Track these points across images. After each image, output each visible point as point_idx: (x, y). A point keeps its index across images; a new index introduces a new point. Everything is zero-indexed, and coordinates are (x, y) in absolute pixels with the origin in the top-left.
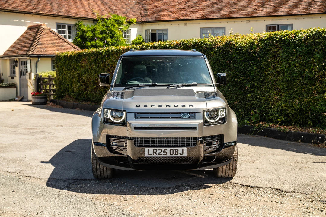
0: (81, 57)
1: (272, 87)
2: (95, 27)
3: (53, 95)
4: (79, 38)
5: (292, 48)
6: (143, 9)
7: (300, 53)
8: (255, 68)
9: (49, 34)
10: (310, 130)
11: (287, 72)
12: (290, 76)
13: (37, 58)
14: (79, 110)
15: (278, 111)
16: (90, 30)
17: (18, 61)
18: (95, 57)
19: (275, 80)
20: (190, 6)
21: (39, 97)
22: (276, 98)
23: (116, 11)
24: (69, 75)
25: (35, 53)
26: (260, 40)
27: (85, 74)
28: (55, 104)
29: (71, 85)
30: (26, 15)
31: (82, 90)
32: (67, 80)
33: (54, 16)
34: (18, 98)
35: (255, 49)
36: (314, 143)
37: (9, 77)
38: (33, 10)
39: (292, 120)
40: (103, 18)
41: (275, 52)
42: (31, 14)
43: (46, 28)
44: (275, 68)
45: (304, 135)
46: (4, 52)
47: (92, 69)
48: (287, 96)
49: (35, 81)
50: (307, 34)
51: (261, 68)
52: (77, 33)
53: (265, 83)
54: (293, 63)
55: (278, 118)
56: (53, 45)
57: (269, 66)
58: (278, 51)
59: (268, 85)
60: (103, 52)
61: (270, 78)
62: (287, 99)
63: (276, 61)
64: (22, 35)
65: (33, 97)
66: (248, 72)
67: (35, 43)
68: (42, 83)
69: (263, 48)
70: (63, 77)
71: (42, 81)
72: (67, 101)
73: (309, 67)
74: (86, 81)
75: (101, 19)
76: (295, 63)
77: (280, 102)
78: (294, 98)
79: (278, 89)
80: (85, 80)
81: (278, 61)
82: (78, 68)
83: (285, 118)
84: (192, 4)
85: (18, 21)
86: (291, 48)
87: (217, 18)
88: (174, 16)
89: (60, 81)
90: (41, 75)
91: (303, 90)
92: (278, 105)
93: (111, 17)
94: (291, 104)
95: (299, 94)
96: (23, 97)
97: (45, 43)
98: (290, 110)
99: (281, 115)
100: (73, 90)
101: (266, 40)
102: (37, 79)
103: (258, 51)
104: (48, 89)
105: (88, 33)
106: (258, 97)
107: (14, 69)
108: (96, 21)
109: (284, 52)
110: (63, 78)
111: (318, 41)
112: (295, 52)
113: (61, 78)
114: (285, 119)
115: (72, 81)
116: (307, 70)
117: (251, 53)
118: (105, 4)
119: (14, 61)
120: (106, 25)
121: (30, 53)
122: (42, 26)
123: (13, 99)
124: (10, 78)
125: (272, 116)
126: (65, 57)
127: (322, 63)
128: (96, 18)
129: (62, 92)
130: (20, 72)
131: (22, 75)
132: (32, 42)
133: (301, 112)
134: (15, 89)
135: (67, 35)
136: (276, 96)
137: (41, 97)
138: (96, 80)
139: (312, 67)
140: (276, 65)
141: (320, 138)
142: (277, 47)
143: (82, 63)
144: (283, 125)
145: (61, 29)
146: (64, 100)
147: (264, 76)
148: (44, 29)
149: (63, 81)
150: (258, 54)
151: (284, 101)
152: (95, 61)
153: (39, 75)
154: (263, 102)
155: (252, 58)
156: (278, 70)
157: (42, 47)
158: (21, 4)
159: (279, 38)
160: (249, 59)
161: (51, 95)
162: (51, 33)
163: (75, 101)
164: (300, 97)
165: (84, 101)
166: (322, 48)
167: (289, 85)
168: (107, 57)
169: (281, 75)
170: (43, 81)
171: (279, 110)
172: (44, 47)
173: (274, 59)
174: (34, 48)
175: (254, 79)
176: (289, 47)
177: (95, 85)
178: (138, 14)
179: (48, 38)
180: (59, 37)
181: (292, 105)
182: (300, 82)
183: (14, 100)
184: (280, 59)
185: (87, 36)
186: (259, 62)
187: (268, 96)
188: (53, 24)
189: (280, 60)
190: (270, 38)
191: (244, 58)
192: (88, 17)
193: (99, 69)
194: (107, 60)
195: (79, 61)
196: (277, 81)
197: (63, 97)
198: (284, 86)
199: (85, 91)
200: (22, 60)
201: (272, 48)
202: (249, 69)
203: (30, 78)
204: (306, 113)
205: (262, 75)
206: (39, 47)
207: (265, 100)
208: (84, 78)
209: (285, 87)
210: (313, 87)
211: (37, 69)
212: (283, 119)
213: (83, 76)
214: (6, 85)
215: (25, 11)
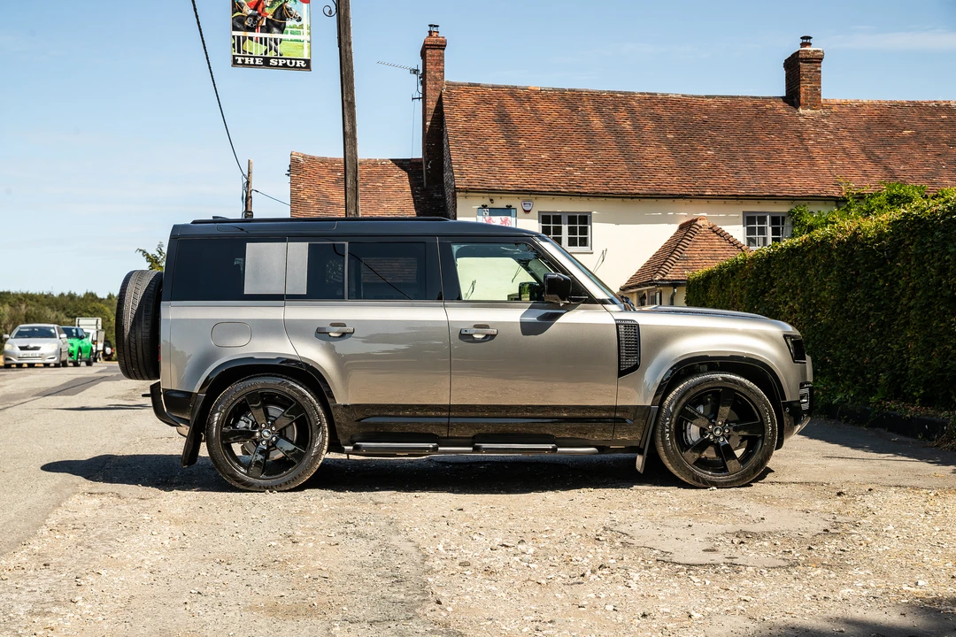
0: (711, 281)
9: (711, 237)
13: (672, 288)
17: (646, 295)
23: (903, 173)
25: (669, 277)
30: (677, 200)
33: (737, 198)
35: (883, 242)
38: (692, 190)
40: (860, 191)
42: (687, 198)
43: (707, 224)
45: (931, 423)
51: (890, 282)
52: (793, 230)
53: (898, 314)
55: (914, 391)
64: (665, 243)
67: (672, 258)
69: (893, 239)
75: (856, 196)
78: (933, 344)
85: (660, 214)
91: (942, 325)
93: (883, 189)
97: (696, 255)
99: (919, 384)
103: (888, 246)
108: (841, 201)
118: (877, 161)
119: (641, 296)
121: (657, 277)
122: (698, 222)
128: (843, 194)
132: (670, 255)
135: (770, 236)
136: (911, 342)
140: (909, 275)
142: (911, 236)
144: (926, 405)
145: (755, 224)
147: (895, 299)
148: (701, 227)
150: (887, 251)
151: (921, 353)
157: (686, 264)
158: (668, 179)
160: (874, 264)
162: (715, 234)
172: (691, 264)
174: (668, 268)
179: (704, 245)
180: (730, 242)
188: (736, 215)
192: (822, 195)
206: (679, 264)
215: (674, 193)
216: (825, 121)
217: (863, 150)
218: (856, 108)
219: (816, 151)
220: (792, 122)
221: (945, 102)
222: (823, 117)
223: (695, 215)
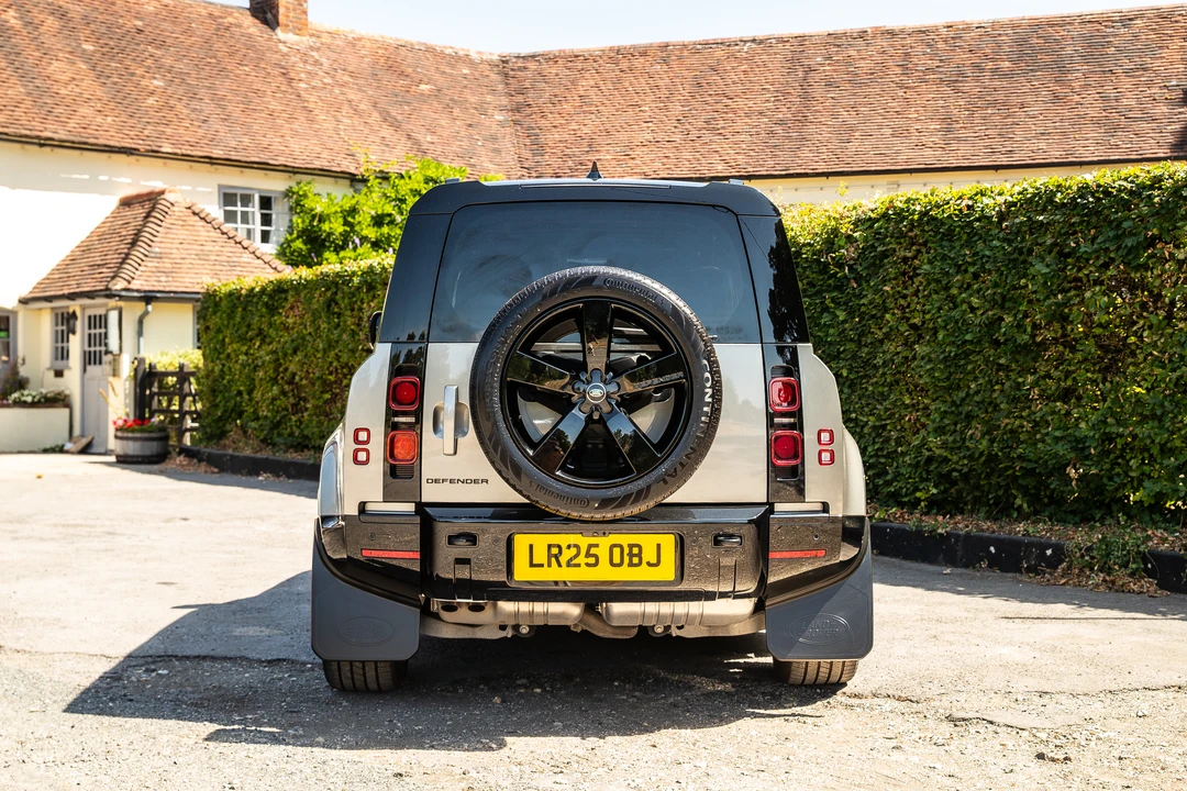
0: (283, 296)
1: (897, 382)
2: (354, 202)
3: (192, 429)
4: (298, 238)
5: (962, 246)
6: (528, 141)
7: (987, 262)
8: (842, 316)
9: (191, 223)
10: (1020, 527)
11: (945, 327)
12: (954, 343)
13: (143, 304)
14: (272, 479)
15: (917, 465)
16: (336, 212)
17: (78, 313)
18: (329, 294)
19: (906, 358)
20: (694, 134)
21: (139, 435)
22: (910, 419)
23: (432, 147)
24: (245, 358)
25: (135, 285)
26: (859, 221)
27: (295, 351)
28: (195, 461)
29: (250, 393)
30: (115, 157)
31: (283, 409)
32: (237, 377)
33: (211, 161)
34: (75, 443)
35: (843, 251)
36: (1029, 570)
37: (48, 369)
38: (141, 142)
39: (964, 495)
40: (384, 168)
41: (905, 260)
42: (132, 154)
43: (181, 200)
44: (907, 315)
45: (998, 543)
46: (34, 284)
47: (320, 337)
48: (945, 412)
49: (133, 382)
50: (1010, 199)
51: (862, 316)
52: (291, 221)
53: (876, 367)
54: (964, 295)
55: (917, 489)
56: (200, 259)
57: (886, 310)
58: (915, 257)
59: (884, 374)
60: (354, 273)
61: (892, 348)
62: (946, 421)
63: (911, 290)
64: (98, 228)
65: (119, 434)
66: (819, 330)
67: (137, 253)
68: (155, 389)
69: (867, 248)
70: (223, 365)
71: (156, 384)
72: (235, 449)
73: (1012, 311)
74: (297, 378)
75: (379, 175)
76: (971, 295)
77: (923, 432)
78: (969, 417)
79: (916, 387)
80: (294, 375)
81: (918, 291)
82: (272, 332)
83: (942, 488)
84: (701, 124)
85: (86, 177)
86: (957, 244)
87: (784, 173)
88: (637, 165)
89: (215, 381)
90: (154, 361)
91: (996, 387)
92: (917, 443)
93: (414, 168)
94: (958, 439)
95: (982, 402)
96: (93, 439)
97: (174, 251)
98: (955, 458)
99: (927, 480)
100: (255, 412)
101: (877, 220)
102: (139, 377)
103: (852, 259)
104: (175, 411)
105: (330, 222)
106: (854, 415)
107: (65, 344)
108: (359, 181)
109: (935, 257)
110: (225, 369)
111: (1041, 218)
112: (969, 260)
113: (217, 369)
114: (941, 492)
115: (254, 379)
116: (1008, 319)
117: (829, 264)
118: (396, 125)
119: (65, 315)
120: (393, 195)
121: (119, 285)
122: (166, 196)
123: (57, 446)
124: (52, 373)
125: (900, 484)
126: (230, 294)
127: (1055, 296)
128: (362, 170)
129: (220, 417)
130: (85, 352)
131: (90, 363)
132: (129, 249)
133: (992, 465)
134: (67, 411)
135: (258, 227)
136: (911, 412)
137: (146, 435)
138: (331, 373)
139: (1022, 308)
140: (908, 306)
141: (1049, 552)
142: (913, 244)
143: (287, 317)
144: (934, 511)
145: (236, 206)
146: (225, 446)
147: (871, 343)
148: (172, 204)
149: (225, 382)
150: (851, 267)
151: (936, 430)
152: (329, 306)
153: (147, 362)
154: (870, 435)
155: (830, 281)
156: (916, 321)
157: (160, 265)
158: (99, 119)
159: (921, 212)
160: (822, 285)
161: (187, 430)
162: (197, 218)
163: (261, 450)
164: (986, 412)
165: (291, 446)
166: (1055, 244)
167: (951, 374)
168: (368, 291)
169: (928, 337)
170: (160, 382)
171: (922, 460)
172: (169, 266)
173: (904, 283)
174: (134, 270)
175: (839, 353)
176: (950, 241)
177: (327, 392)
178: (510, 158)
179: (183, 234)
180: (223, 233)
181: (964, 440)
182: (987, 361)
183: (61, 450)
184: (921, 283)
185: (325, 231)
186: (854, 294)
187: (885, 412)
188: (210, 190)
189: (921, 288)
190: (890, 212)
191: (808, 284)
192: (333, 169)
193: (340, 335)
194: (366, 301)
195: (277, 308)
196: (914, 358)
197: (223, 434)
198: (936, 375)
199: (293, 414)
200: (92, 312)
201: (897, 247)
202: (822, 321)
203: (115, 373)
204: (1007, 468)
205: (864, 339)
206: (149, 264)
207: (874, 427)
208: (292, 368)
209: (939, 380)
210: (1030, 379)
211: (142, 339)
212: (935, 491)
213: (291, 361)
214: (34, 397)
215: (112, 143)
216: (314, 53)
217: (375, 105)
218: (354, 43)
219: (312, 99)
220: (269, 49)
221: (463, 50)
222: (312, 48)
223: (157, 185)
